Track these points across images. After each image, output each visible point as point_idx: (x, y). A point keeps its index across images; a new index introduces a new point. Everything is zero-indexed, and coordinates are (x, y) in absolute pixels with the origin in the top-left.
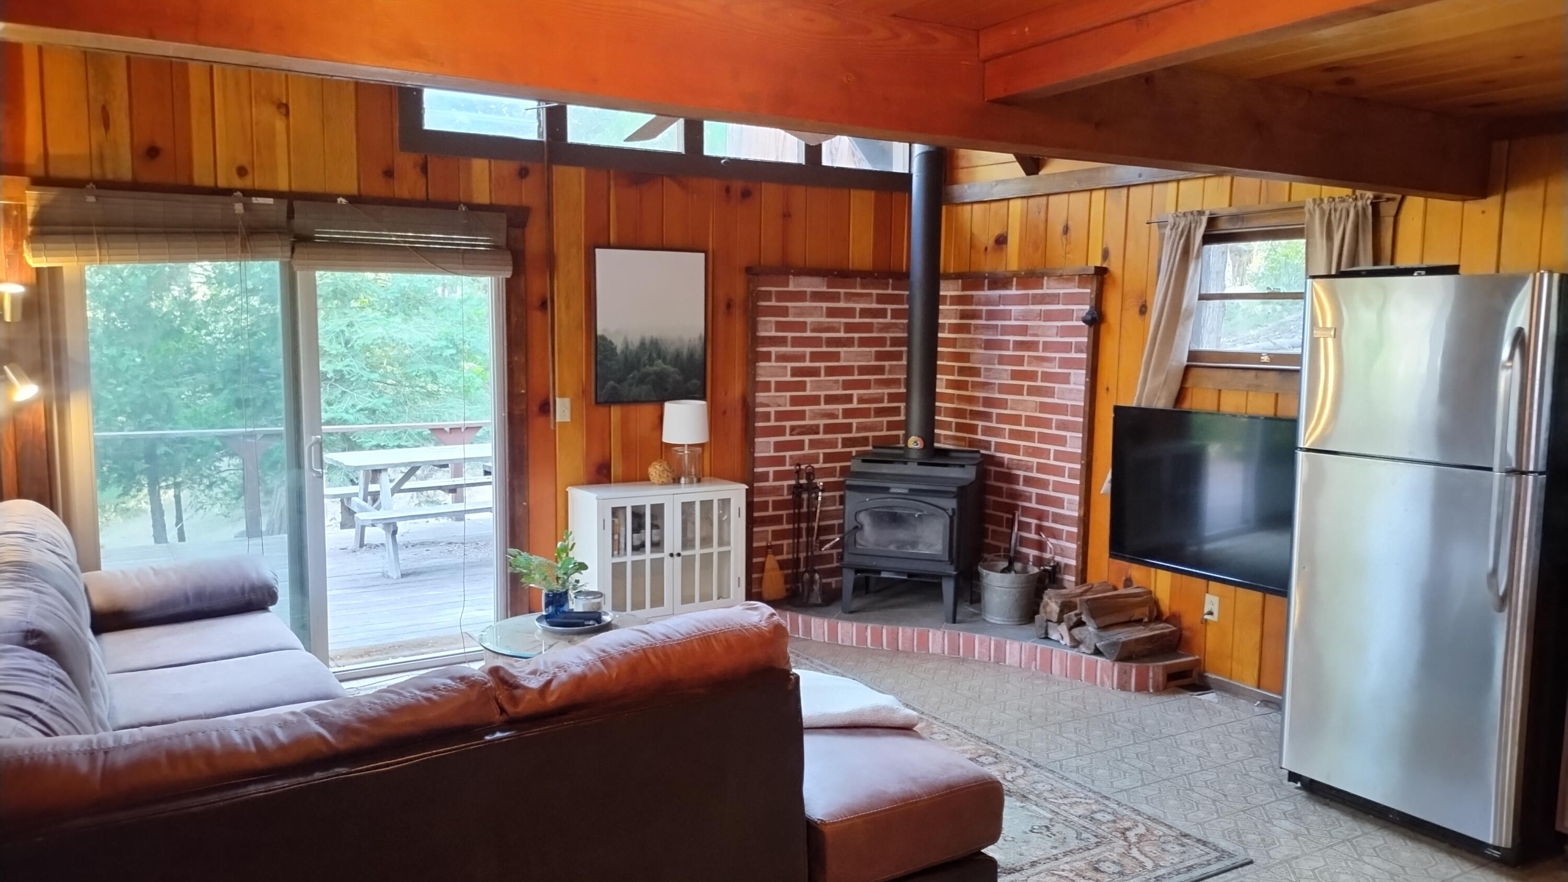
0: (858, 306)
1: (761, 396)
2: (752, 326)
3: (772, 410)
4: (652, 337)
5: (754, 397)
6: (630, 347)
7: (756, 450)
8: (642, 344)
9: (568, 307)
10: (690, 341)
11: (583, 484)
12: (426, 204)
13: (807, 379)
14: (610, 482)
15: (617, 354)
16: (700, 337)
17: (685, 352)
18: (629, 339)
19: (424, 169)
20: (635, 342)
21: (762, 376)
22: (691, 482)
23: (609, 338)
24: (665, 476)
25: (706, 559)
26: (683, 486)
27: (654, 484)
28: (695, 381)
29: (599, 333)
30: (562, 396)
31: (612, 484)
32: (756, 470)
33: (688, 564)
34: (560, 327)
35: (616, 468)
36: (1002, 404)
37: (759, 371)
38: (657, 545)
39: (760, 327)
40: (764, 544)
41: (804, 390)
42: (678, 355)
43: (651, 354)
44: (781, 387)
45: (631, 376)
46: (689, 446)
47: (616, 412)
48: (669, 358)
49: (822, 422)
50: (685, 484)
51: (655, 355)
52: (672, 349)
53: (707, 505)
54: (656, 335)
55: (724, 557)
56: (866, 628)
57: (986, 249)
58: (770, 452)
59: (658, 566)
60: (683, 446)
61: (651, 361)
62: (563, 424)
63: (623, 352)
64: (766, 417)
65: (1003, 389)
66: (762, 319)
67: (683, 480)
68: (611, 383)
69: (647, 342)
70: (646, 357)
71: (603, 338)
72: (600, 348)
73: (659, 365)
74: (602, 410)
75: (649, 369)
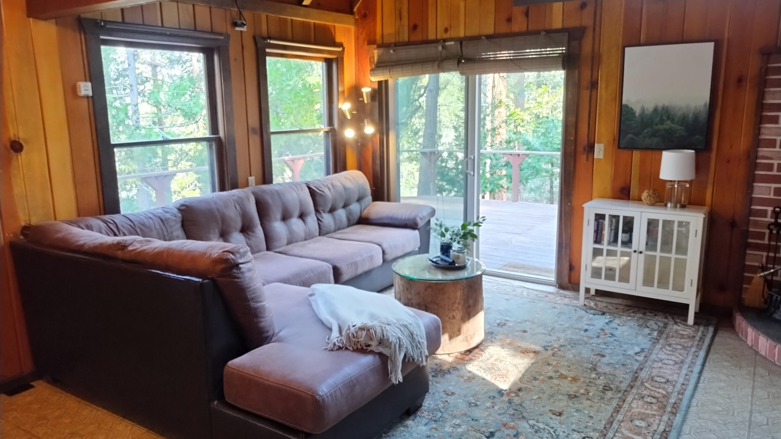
1: (763, 151)
2: (761, 95)
3: (775, 162)
4: (664, 105)
5: (757, 152)
7: (754, 192)
12: (528, 33)
16: (705, 105)
18: (646, 107)
19: (527, 14)
20: (650, 107)
23: (630, 106)
25: (665, 262)
30: (599, 142)
31: (630, 201)
32: (753, 207)
33: (649, 261)
35: (634, 191)
37: (763, 131)
43: (661, 117)
45: (646, 131)
46: (679, 181)
47: (636, 155)
48: (676, 119)
51: (665, 118)
52: (679, 114)
55: (680, 262)
61: (662, 122)
62: (599, 160)
63: (640, 115)
64: (770, 167)
66: (772, 89)
68: (630, 136)
69: (660, 109)
70: (658, 119)
71: (627, 106)
72: (624, 112)
73: (668, 124)
74: (625, 153)
75: (660, 127)
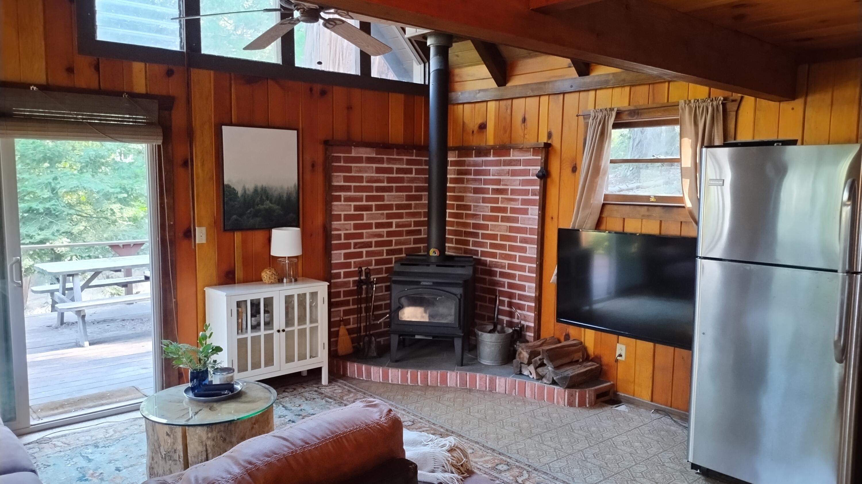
0: (395, 166)
1: (335, 224)
2: (328, 179)
3: (342, 233)
4: (262, 186)
5: (331, 224)
6: (247, 192)
7: (333, 259)
8: (256, 190)
9: (203, 165)
10: (288, 188)
11: (216, 285)
12: (99, 92)
13: (364, 213)
14: (235, 283)
15: (238, 197)
16: (295, 185)
17: (285, 195)
18: (247, 187)
19: (97, 68)
20: (250, 187)
21: (336, 211)
22: (291, 281)
23: (232, 186)
24: (273, 278)
25: (302, 333)
26: (285, 284)
27: (265, 283)
28: (291, 215)
29: (226, 182)
30: (200, 226)
31: (236, 285)
32: (333, 271)
33: (289, 336)
34: (197, 178)
35: (239, 273)
36: (486, 227)
37: (334, 208)
38: (269, 324)
39: (334, 179)
40: (338, 319)
41: (363, 220)
42: (280, 197)
43: (261, 197)
44: (348, 218)
45: (249, 211)
46: (288, 257)
47: (238, 236)
48: (274, 200)
49: (374, 240)
50: (287, 282)
51: (264, 198)
52: (276, 194)
53: (302, 297)
54: (265, 184)
55: (314, 330)
56: (407, 372)
57: (473, 132)
58: (341, 260)
59: (269, 339)
60: (285, 257)
61: (262, 202)
62: (201, 245)
63: (242, 196)
64: (339, 237)
65: (485, 218)
66: (335, 174)
67: (285, 280)
68: (235, 217)
69: (259, 189)
70: (258, 199)
71: (229, 186)
72: (226, 193)
73: (267, 204)
74: (228, 234)
75: (261, 207)
